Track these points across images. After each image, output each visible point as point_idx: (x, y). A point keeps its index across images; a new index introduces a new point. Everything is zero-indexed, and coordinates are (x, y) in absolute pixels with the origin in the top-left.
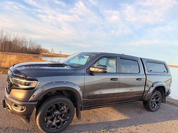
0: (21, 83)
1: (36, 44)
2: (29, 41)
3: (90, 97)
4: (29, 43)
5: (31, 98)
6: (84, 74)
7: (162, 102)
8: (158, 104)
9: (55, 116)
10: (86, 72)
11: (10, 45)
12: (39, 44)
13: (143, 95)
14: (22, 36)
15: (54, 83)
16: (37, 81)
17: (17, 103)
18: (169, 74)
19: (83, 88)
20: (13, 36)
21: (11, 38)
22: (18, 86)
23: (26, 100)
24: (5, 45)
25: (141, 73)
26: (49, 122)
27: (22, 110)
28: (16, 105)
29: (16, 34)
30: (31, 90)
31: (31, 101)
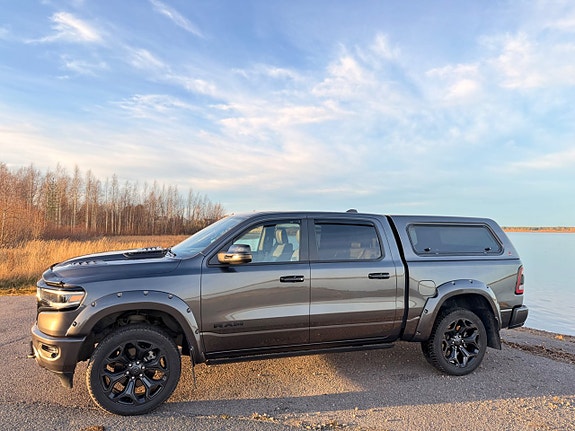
0: (54, 298)
1: (207, 204)
2: (186, 197)
3: (221, 326)
4: (186, 204)
5: (71, 330)
6: (201, 271)
7: (490, 345)
8: (476, 351)
9: (131, 375)
10: (208, 263)
11: (136, 216)
12: (214, 204)
13: (405, 322)
14: (167, 188)
15: (146, 292)
16: (83, 290)
17: (48, 341)
18: (505, 255)
19: (199, 307)
20: (142, 191)
21: (140, 196)
22: (48, 305)
23: (61, 334)
24: (123, 218)
25: (387, 258)
26: (119, 387)
27: (54, 355)
28: (45, 348)
29: (151, 183)
30: (71, 312)
31: (70, 336)
